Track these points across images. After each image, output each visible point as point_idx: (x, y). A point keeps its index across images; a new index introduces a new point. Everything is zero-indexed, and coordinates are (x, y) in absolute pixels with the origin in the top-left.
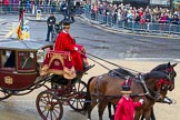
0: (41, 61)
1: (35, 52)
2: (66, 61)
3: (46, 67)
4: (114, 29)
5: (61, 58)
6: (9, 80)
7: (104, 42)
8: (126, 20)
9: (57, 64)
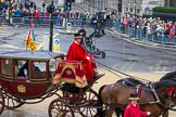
0: (53, 70)
1: (47, 62)
2: (78, 70)
3: (58, 76)
4: (144, 42)
5: (73, 68)
6: (22, 89)
7: (134, 55)
8: (155, 34)
9: (69, 73)
